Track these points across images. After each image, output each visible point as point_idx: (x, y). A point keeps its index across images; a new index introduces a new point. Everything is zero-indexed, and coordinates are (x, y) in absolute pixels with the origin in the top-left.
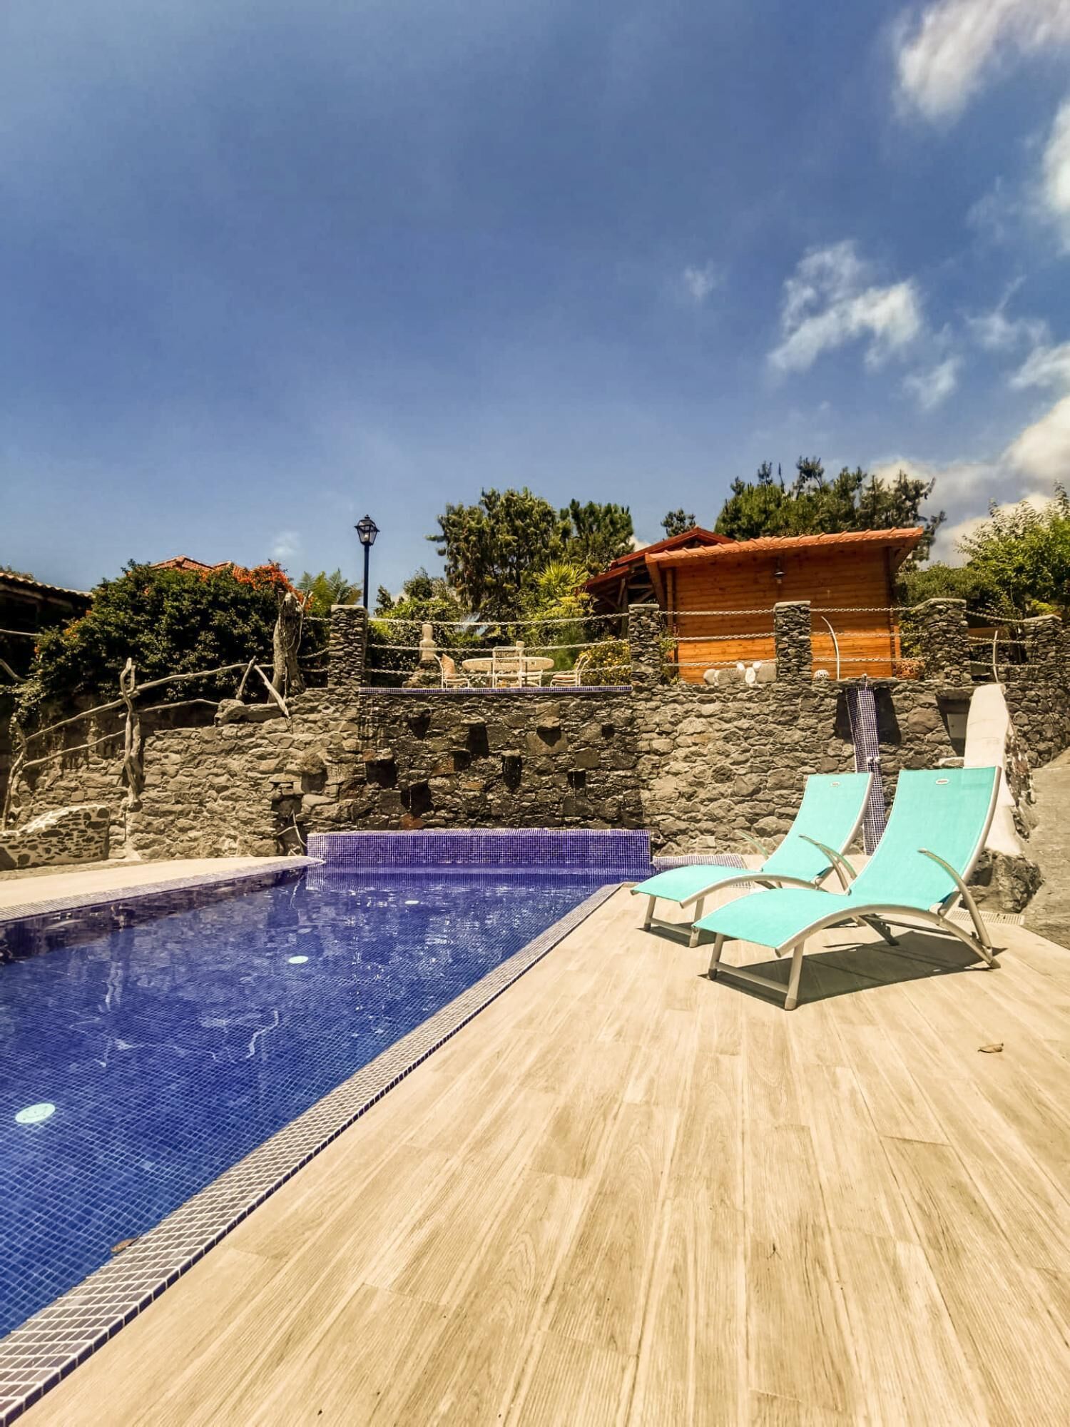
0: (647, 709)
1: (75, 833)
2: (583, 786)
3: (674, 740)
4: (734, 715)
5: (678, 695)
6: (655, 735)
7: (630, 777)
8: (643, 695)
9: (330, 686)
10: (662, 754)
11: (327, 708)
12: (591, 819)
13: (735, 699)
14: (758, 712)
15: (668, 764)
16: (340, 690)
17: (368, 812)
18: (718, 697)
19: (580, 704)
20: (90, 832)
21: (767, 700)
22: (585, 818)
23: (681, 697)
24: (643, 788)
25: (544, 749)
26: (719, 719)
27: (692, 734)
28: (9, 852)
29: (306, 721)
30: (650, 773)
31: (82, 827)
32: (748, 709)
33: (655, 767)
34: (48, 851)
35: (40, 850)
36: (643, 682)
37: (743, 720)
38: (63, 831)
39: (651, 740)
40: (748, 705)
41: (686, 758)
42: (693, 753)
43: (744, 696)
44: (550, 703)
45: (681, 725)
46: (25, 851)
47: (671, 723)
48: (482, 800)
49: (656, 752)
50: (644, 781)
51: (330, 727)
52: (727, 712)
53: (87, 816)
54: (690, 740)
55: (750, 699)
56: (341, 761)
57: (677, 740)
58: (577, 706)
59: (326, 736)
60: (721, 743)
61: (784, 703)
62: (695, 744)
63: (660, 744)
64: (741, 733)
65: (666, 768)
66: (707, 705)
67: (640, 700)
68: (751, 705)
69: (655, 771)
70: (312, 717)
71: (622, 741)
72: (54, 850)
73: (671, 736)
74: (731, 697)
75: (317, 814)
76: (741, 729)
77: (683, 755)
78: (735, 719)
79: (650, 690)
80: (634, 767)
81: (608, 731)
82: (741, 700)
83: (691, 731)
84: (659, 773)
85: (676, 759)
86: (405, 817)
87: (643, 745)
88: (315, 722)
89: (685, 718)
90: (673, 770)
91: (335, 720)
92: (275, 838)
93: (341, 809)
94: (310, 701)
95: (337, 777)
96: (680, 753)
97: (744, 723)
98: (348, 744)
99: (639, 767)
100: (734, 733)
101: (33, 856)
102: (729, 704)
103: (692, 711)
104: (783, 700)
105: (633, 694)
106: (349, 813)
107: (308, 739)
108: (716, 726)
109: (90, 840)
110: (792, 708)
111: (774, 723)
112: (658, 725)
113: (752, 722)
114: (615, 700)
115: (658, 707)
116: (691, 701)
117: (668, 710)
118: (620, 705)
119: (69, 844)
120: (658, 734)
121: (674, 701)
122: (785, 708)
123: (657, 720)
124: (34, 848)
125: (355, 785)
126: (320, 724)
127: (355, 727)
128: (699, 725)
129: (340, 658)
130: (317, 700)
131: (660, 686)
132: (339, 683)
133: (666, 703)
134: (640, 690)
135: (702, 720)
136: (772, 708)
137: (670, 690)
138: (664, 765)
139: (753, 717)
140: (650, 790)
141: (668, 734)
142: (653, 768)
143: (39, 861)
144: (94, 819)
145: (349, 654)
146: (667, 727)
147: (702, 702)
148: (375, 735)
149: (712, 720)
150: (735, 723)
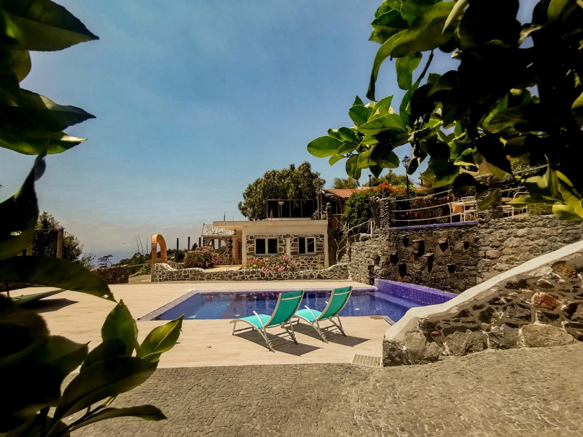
0: (486, 233)
1: (338, 271)
2: (453, 272)
3: (501, 250)
4: (535, 236)
5: (504, 224)
6: (489, 248)
7: (473, 270)
8: (484, 225)
9: (381, 228)
10: (493, 259)
11: (381, 236)
12: (455, 289)
13: (536, 226)
14: (549, 234)
15: (495, 264)
16: (384, 229)
17: (390, 274)
18: (526, 225)
19: (456, 231)
20: (342, 271)
21: (555, 226)
22: (453, 288)
23: (506, 225)
24: (478, 277)
25: (441, 253)
26: (527, 238)
27: (512, 247)
28: (321, 275)
29: (375, 241)
30: (483, 269)
31: (340, 270)
32: (544, 232)
33: (486, 265)
34: (331, 275)
35: (329, 275)
36: (483, 218)
37: (541, 240)
38: (334, 270)
39: (486, 250)
40: (544, 229)
41: (507, 262)
42: (512, 259)
43: (541, 223)
44: (445, 231)
45: (506, 242)
46: (325, 275)
47: (500, 241)
48: (420, 273)
49: (489, 257)
50: (480, 273)
51: (382, 242)
52: (532, 234)
53: (341, 267)
54: (510, 251)
55: (544, 226)
56: (384, 255)
57: (504, 251)
58: (456, 232)
59: (380, 246)
60: (527, 253)
61: (568, 228)
62: (513, 254)
63: (491, 252)
64: (540, 248)
65: (494, 267)
66: (521, 230)
67: (482, 228)
68: (546, 229)
69: (487, 268)
70: (377, 239)
71: (471, 250)
72: (332, 275)
73: (500, 248)
74: (534, 224)
75: (378, 273)
76: (539, 245)
77: (505, 260)
78: (536, 239)
79: (487, 222)
80: (476, 265)
81: (466, 245)
82: (539, 226)
83: (511, 246)
84: (489, 269)
85: (501, 262)
86: (399, 277)
87: (481, 253)
88: (378, 241)
89: (508, 238)
90: (497, 268)
91: (383, 240)
92: (369, 279)
93: (382, 272)
94: (376, 234)
95: (383, 260)
96: (504, 258)
97: (541, 241)
98: (386, 248)
99: (478, 265)
100: (535, 247)
101: (327, 276)
102: (533, 229)
103: (511, 233)
104: (567, 226)
105: (479, 225)
106: (385, 274)
107: (376, 247)
108: (525, 243)
109: (343, 273)
110: (574, 231)
111: (560, 242)
112: (491, 242)
113: (546, 241)
114: (471, 229)
115: (492, 232)
116: (512, 227)
117: (497, 233)
118: (472, 232)
119: (336, 274)
120: (491, 247)
121: (502, 228)
122: (569, 231)
123: (491, 239)
124: (327, 274)
125: (387, 263)
126: (379, 242)
127: (388, 242)
128: (515, 241)
129: (383, 218)
130: (378, 233)
131: (493, 220)
132: (383, 227)
133: (497, 229)
134: (482, 223)
135: (518, 239)
136: (560, 231)
137: (498, 222)
138: (493, 265)
139: (546, 237)
140: (482, 278)
141: (497, 247)
142: (485, 266)
143: (329, 278)
144: (343, 267)
145: (385, 216)
146: (497, 243)
147: (519, 228)
148: (393, 245)
149: (523, 239)
150: (536, 241)
